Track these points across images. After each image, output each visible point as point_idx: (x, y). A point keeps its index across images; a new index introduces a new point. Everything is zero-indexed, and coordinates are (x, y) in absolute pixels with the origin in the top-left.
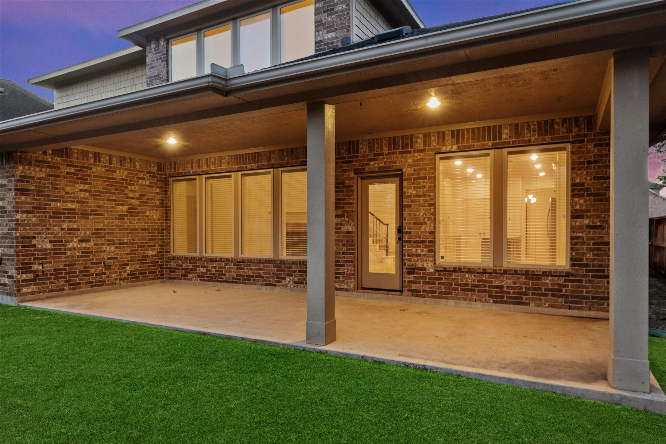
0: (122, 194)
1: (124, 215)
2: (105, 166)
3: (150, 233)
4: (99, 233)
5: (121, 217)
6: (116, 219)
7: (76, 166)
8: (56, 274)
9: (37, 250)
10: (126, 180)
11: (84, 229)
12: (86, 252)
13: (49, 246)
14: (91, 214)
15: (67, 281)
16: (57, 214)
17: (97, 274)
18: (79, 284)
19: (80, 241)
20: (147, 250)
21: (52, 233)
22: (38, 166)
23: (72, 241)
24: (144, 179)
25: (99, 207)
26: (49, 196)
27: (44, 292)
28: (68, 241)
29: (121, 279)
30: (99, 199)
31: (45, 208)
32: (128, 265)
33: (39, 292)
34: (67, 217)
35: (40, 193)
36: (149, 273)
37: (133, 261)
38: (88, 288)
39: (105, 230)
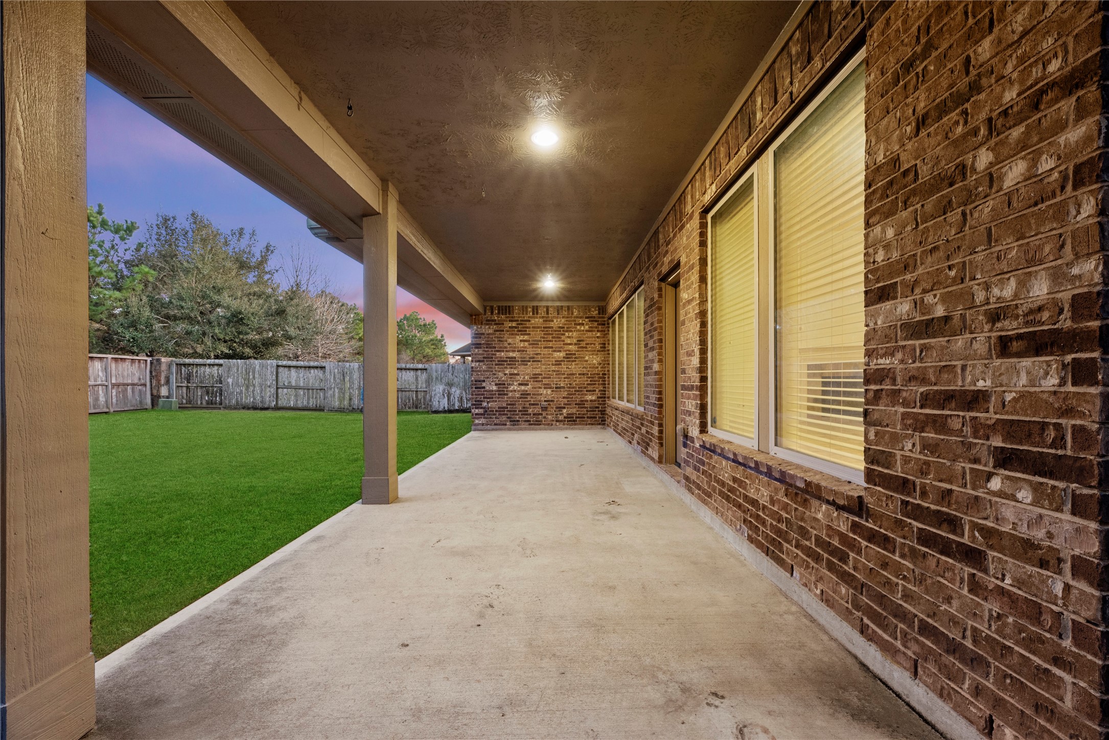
0: (559, 341)
1: (561, 361)
2: (543, 317)
3: (589, 378)
4: (537, 378)
5: (558, 363)
6: (552, 365)
7: (517, 321)
8: (500, 411)
9: (486, 391)
10: (563, 328)
11: (523, 374)
12: (525, 395)
13: (495, 388)
14: (529, 361)
15: (508, 418)
16: (501, 362)
17: (534, 414)
18: (518, 421)
19: (520, 384)
20: (586, 395)
21: (497, 378)
22: (487, 324)
23: (512, 385)
24: (583, 324)
25: (537, 354)
26: (495, 348)
27: (491, 425)
28: (509, 384)
29: (557, 421)
30: (536, 348)
31: (492, 358)
32: (564, 408)
33: (487, 425)
34: (509, 365)
35: (488, 345)
36: (588, 417)
37: (570, 404)
38: (526, 425)
39: (542, 375)
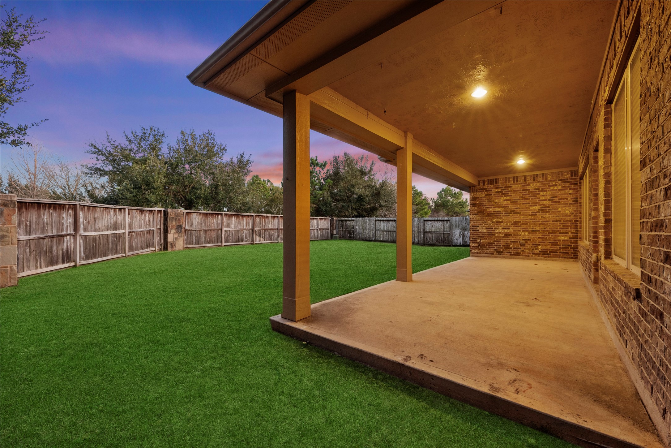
0: (535, 199)
1: (537, 212)
2: (521, 183)
3: (562, 224)
4: (516, 224)
5: (534, 214)
6: (529, 215)
7: (502, 187)
8: (489, 245)
9: (480, 233)
10: (539, 189)
11: (506, 222)
12: (507, 235)
13: (485, 231)
14: (511, 213)
15: (495, 250)
16: (490, 214)
17: (514, 248)
18: (503, 252)
19: (503, 228)
20: (559, 236)
21: (487, 224)
22: (480, 192)
23: (498, 229)
24: (556, 185)
25: (517, 208)
26: (486, 206)
27: (483, 253)
28: (496, 228)
29: (533, 254)
30: (516, 204)
31: (484, 212)
32: (539, 245)
33: (481, 253)
34: (495, 216)
35: (481, 204)
36: (560, 252)
37: (544, 243)
38: (508, 255)
39: (521, 222)
